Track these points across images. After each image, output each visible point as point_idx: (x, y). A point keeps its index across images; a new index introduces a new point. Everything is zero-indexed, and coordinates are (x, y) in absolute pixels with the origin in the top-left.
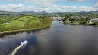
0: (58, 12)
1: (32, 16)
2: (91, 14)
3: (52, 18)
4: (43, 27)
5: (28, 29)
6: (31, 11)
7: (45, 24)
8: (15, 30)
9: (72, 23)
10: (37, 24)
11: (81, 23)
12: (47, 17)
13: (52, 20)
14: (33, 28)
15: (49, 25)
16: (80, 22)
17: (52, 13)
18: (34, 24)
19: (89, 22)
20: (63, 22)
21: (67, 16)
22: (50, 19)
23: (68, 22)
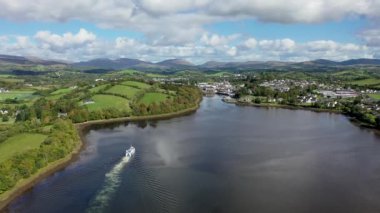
0: (227, 61)
2: (344, 72)
3: (202, 85)
4: (179, 112)
5: (141, 117)
6: (123, 57)
7: (181, 105)
8: (112, 117)
9: (257, 101)
10: (163, 105)
11: (282, 103)
12: (186, 82)
13: (202, 94)
14: (152, 114)
15: (193, 109)
16: (281, 100)
17: (207, 64)
18: (154, 104)
19: (305, 101)
20: (234, 100)
21: (252, 81)
22: (197, 92)
23: (249, 99)
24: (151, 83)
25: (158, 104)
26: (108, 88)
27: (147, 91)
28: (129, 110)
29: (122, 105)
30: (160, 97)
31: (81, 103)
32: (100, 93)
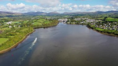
1: (44, 19)
3: (59, 20)
5: (44, 26)
7: (53, 24)
8: (38, 26)
10: (49, 24)
13: (59, 22)
15: (56, 25)
19: (81, 23)
20: (66, 23)
21: (72, 18)
22: (57, 21)
23: (69, 23)
24: (46, 19)
25: (48, 24)
26: (36, 20)
27: (45, 21)
28: (42, 25)
29: (40, 24)
30: (48, 22)
31: (32, 24)
32: (35, 22)
